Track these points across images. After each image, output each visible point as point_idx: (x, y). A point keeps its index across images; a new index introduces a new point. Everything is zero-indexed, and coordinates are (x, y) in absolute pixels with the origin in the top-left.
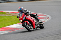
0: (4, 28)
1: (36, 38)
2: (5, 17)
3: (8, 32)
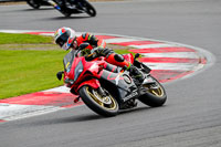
0: (42, 94)
1: (160, 133)
2: (48, 53)
3: (59, 108)
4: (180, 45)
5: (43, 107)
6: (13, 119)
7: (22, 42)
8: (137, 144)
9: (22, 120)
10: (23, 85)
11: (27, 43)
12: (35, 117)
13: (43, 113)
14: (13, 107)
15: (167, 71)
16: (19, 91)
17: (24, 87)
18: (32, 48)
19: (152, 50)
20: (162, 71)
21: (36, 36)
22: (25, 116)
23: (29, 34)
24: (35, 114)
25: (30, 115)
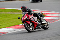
0: (19, 26)
2: (20, 15)
3: (23, 29)
4: (56, 12)
5: (19, 29)
6: (10, 32)
7: (13, 12)
8: (44, 39)
9: (13, 33)
10: (14, 23)
11: (14, 12)
12: (17, 32)
13: (19, 31)
14: (11, 29)
15: (53, 19)
16: (12, 25)
17: (14, 24)
18: (16, 13)
19: (48, 14)
20: (51, 19)
21: (17, 10)
22: (14, 32)
23: (15, 9)
24: (17, 31)
25: (15, 31)
